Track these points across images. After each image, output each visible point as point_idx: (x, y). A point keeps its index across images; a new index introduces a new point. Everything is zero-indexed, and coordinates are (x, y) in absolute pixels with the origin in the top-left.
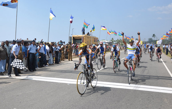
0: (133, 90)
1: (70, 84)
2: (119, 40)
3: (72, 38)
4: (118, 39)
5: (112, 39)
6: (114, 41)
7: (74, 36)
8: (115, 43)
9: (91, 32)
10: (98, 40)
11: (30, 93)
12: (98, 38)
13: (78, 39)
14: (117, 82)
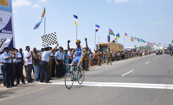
0: (163, 89)
1: (101, 87)
2: (142, 46)
3: (99, 46)
4: (140, 46)
5: (135, 46)
6: (137, 48)
7: (100, 44)
8: (137, 49)
9: (116, 39)
10: (123, 47)
11: (62, 97)
12: (122, 45)
13: (104, 47)
14: (147, 83)
